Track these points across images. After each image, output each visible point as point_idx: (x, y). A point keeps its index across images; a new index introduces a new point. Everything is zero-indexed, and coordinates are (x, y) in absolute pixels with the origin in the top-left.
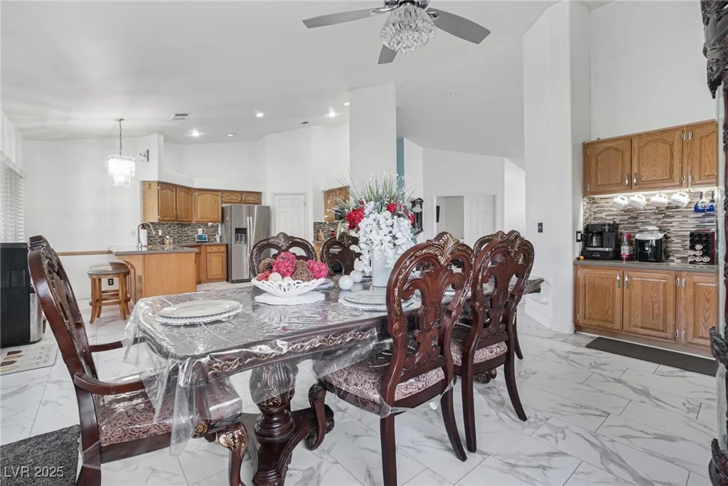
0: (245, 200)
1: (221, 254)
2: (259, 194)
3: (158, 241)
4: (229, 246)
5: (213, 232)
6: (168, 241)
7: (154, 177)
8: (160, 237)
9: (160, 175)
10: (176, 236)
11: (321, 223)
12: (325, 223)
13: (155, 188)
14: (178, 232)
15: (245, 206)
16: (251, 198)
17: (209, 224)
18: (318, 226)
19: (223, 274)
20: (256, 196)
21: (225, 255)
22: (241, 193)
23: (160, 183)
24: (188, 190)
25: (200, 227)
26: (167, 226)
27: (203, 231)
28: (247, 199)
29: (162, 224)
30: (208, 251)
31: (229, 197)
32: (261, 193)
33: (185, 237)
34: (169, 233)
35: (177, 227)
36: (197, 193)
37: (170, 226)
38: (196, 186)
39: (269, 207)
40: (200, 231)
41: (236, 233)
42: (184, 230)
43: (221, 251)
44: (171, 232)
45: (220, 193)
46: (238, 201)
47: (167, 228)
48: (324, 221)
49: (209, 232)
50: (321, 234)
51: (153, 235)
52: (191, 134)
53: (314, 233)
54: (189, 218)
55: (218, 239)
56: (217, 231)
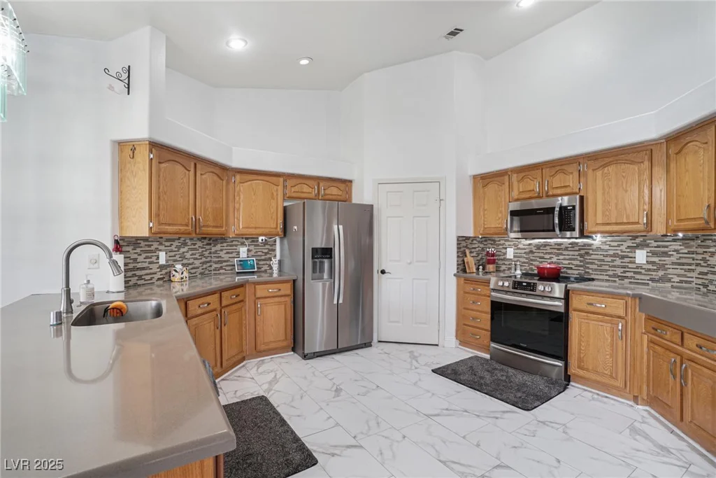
0: (325, 195)
1: (283, 299)
2: (348, 183)
3: (157, 276)
4: (300, 283)
5: (266, 254)
6: (177, 277)
7: (138, 129)
8: (161, 267)
9: (152, 126)
10: (197, 263)
11: (468, 238)
12: (474, 238)
13: (144, 155)
14: (202, 255)
16: (334, 191)
17: (260, 238)
18: (464, 244)
19: (282, 337)
20: (342, 186)
21: (289, 300)
22: (319, 179)
23: (154, 145)
24: (224, 168)
25: (243, 244)
26: (176, 243)
27: (249, 251)
28: (327, 192)
29: (168, 240)
30: (259, 295)
31: (296, 189)
32: (351, 181)
33: (216, 263)
34: (183, 257)
35: (199, 244)
36: (238, 177)
37: (185, 244)
38: (236, 163)
39: (372, 206)
40: (243, 252)
41: (313, 258)
42: (214, 249)
43: (282, 293)
44: (188, 255)
45: (281, 179)
46: (313, 195)
47: (179, 248)
48: (471, 235)
49: (259, 253)
50: (470, 260)
51: (146, 265)
52: (227, 44)
53: (458, 257)
54: (222, 227)
55: (275, 267)
56: (274, 250)
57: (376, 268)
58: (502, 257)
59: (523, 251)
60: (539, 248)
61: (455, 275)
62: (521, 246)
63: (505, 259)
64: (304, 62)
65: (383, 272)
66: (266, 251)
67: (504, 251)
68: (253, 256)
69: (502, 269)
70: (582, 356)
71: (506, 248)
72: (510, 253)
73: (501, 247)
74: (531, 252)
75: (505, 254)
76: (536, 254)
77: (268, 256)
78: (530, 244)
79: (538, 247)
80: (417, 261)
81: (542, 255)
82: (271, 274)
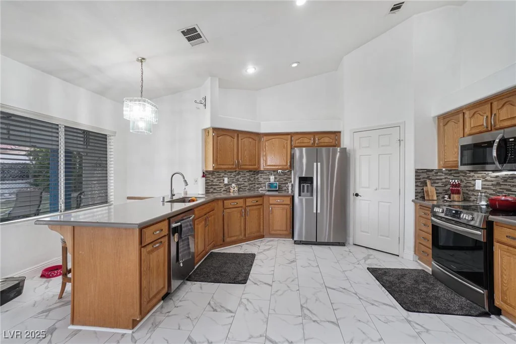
0: (319, 143)
1: (285, 206)
2: (337, 134)
3: (224, 189)
5: (285, 180)
6: (232, 190)
7: (208, 125)
8: (226, 185)
9: (212, 120)
10: (246, 184)
11: (430, 171)
12: (440, 170)
13: (211, 134)
14: (249, 180)
15: (324, 149)
16: (326, 140)
17: (279, 171)
19: (284, 228)
20: (333, 136)
21: (289, 208)
22: (314, 134)
23: (215, 129)
24: (258, 134)
25: (272, 174)
26: (234, 174)
27: (275, 178)
28: (320, 141)
29: (229, 172)
30: (271, 202)
31: (299, 141)
32: (340, 132)
33: (258, 184)
34: (238, 180)
35: (248, 174)
36: (265, 138)
37: (239, 174)
38: (262, 131)
39: (346, 148)
40: (272, 178)
41: (300, 183)
42: (256, 177)
43: (285, 202)
44: (241, 180)
45: (289, 136)
46: (310, 144)
47: (235, 176)
48: (436, 167)
49: (281, 180)
50: (430, 189)
51: (217, 184)
52: (246, 71)
53: (416, 186)
54: (255, 165)
55: (290, 188)
56: (291, 178)
57: (352, 192)
58: (472, 188)
59: (490, 183)
60: (505, 181)
61: (413, 201)
62: (488, 178)
63: (474, 190)
64: (295, 65)
65: (357, 195)
66: (286, 178)
67: (473, 182)
68: (278, 181)
69: (472, 199)
70: (505, 289)
71: (475, 180)
72: (479, 185)
73: (471, 179)
74: (498, 184)
75: (474, 185)
76: (502, 187)
77: (287, 181)
78: (497, 177)
79: (505, 179)
80: (382, 188)
81: (508, 187)
82: (288, 192)
